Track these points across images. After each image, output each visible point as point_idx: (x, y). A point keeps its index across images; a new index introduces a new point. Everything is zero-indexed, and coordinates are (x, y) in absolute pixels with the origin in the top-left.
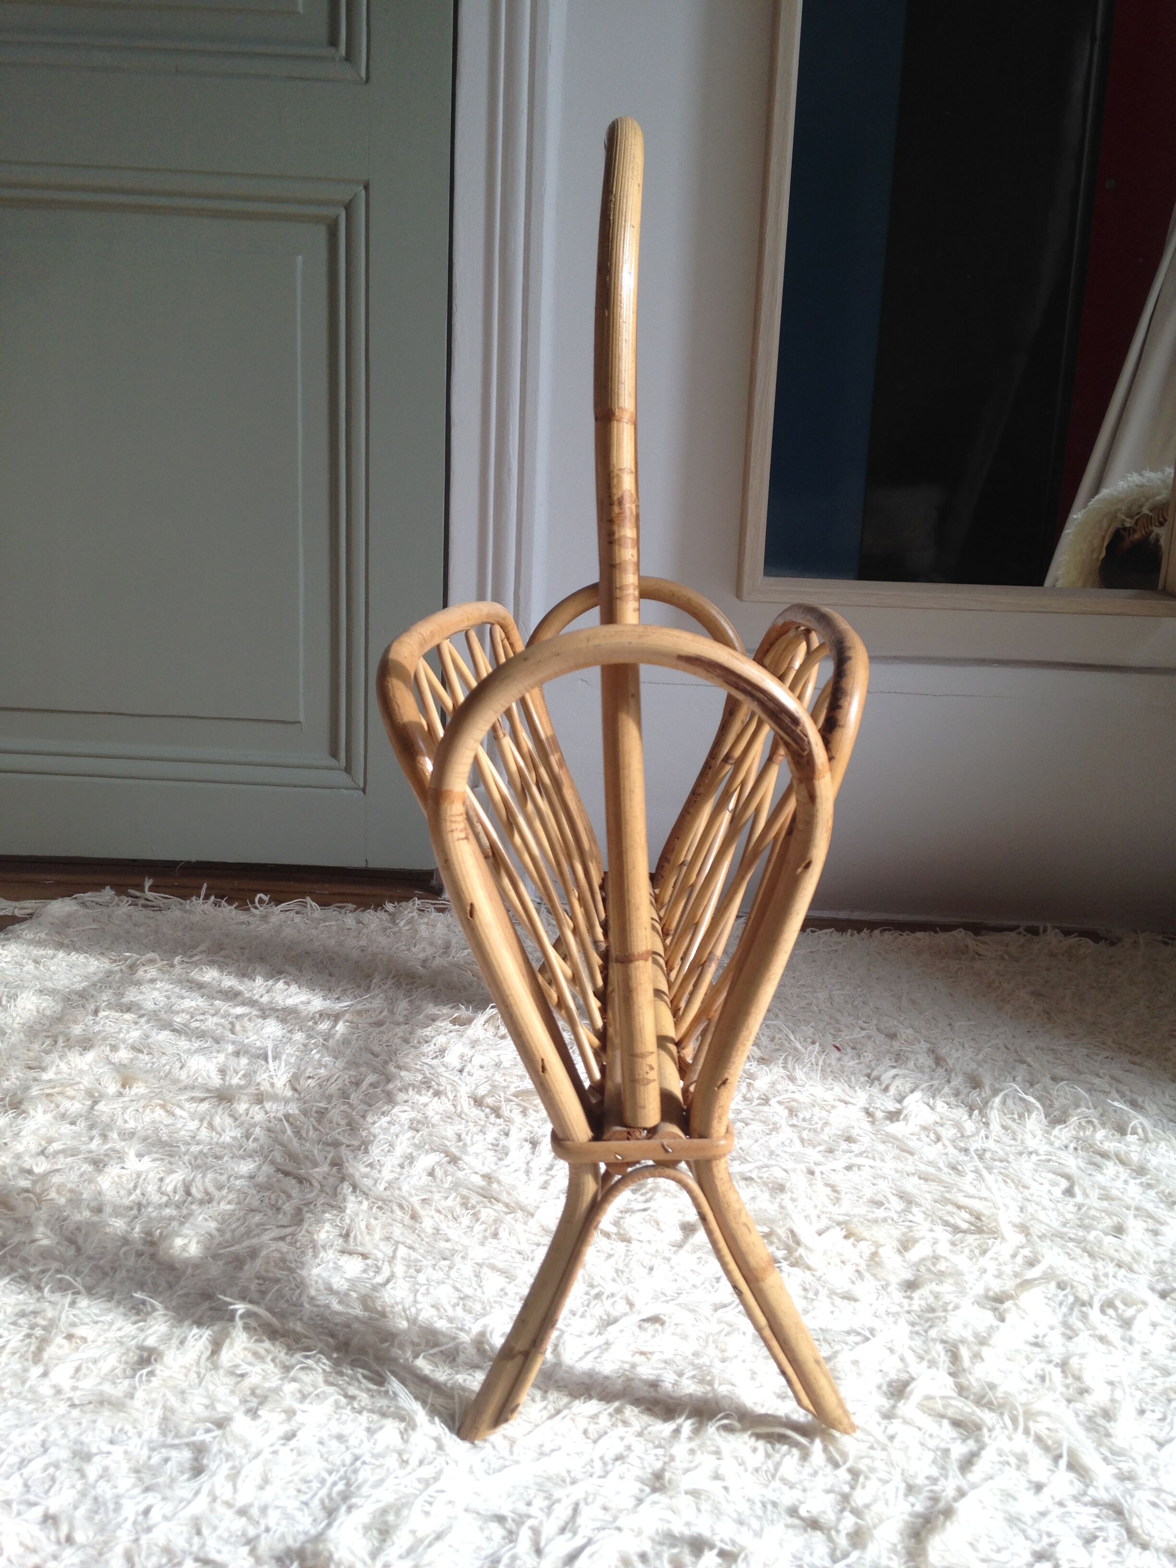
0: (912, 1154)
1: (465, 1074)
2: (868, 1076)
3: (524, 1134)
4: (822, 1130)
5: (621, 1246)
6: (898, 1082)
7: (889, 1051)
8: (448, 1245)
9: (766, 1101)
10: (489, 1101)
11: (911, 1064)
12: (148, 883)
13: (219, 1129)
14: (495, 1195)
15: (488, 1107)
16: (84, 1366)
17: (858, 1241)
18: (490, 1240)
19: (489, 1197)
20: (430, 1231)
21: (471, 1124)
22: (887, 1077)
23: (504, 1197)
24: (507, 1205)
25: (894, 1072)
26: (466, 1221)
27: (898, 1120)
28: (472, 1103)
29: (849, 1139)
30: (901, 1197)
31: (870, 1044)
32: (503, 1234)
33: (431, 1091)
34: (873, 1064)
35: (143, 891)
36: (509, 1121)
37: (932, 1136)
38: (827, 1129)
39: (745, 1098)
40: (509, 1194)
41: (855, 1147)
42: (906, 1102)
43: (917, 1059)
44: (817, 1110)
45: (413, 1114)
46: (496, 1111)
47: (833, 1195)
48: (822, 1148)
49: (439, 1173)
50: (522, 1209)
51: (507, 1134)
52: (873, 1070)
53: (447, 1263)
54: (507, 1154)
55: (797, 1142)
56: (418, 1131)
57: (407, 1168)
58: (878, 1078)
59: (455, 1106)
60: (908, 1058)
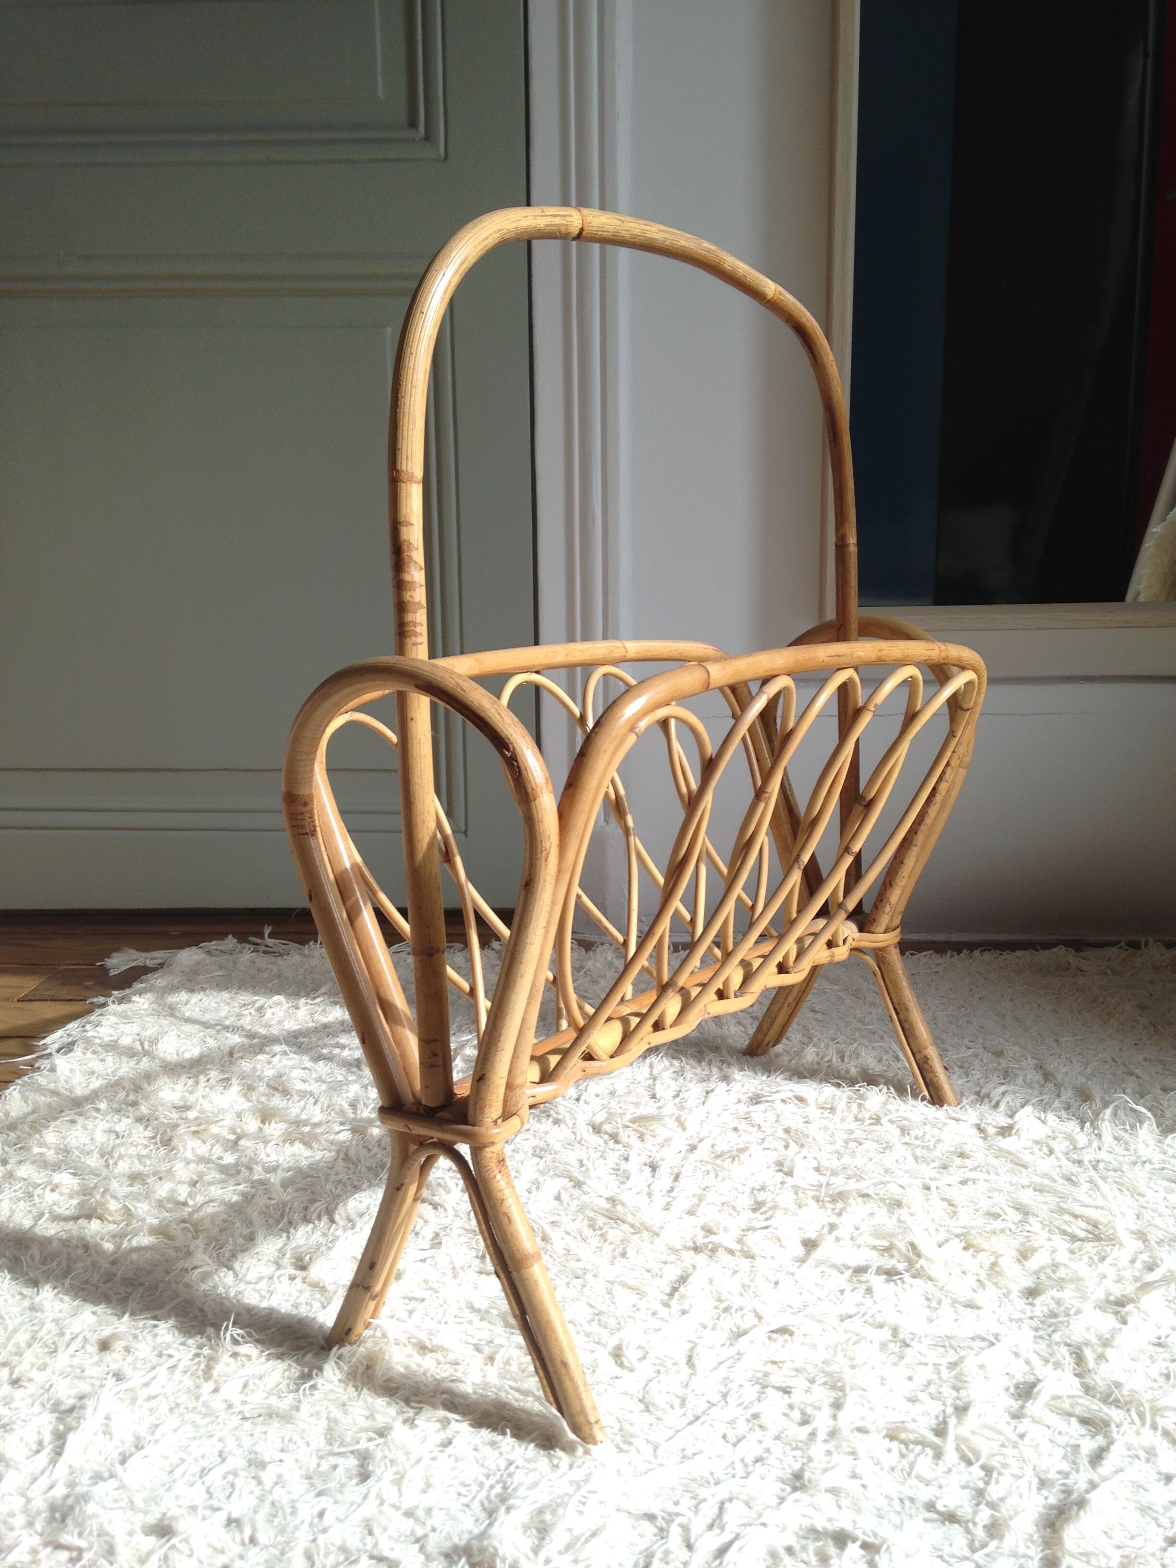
0: (1026, 1167)
1: (582, 1102)
2: (978, 1093)
3: (644, 1159)
4: (935, 1147)
5: (746, 1263)
6: (1008, 1098)
7: (996, 1069)
8: (580, 1265)
9: (877, 1121)
10: (607, 1127)
11: (1020, 1080)
12: (267, 930)
13: (355, 1160)
14: (621, 1217)
15: (606, 1133)
16: (251, 1382)
17: (978, 1252)
18: (619, 1259)
19: (616, 1219)
20: (561, 1252)
21: (592, 1151)
22: (996, 1093)
23: (629, 1218)
24: (632, 1226)
25: (1003, 1088)
26: (595, 1241)
27: (1010, 1135)
28: (591, 1130)
29: (962, 1155)
30: (1017, 1209)
31: (977, 1062)
32: (631, 1253)
33: (551, 1119)
34: (981, 1081)
35: (263, 938)
36: (627, 1146)
37: (1045, 1150)
38: (939, 1146)
39: (857, 1119)
40: (634, 1215)
41: (968, 1162)
42: (1017, 1117)
43: (1025, 1075)
44: (928, 1128)
45: (536, 1142)
46: (615, 1138)
47: (949, 1209)
48: (936, 1164)
49: (565, 1197)
50: (647, 1229)
51: (627, 1159)
52: (982, 1088)
53: (580, 1281)
54: (628, 1178)
55: (911, 1159)
56: (541, 1158)
57: (534, 1193)
58: (988, 1096)
59: (574, 1133)
60: (1016, 1075)
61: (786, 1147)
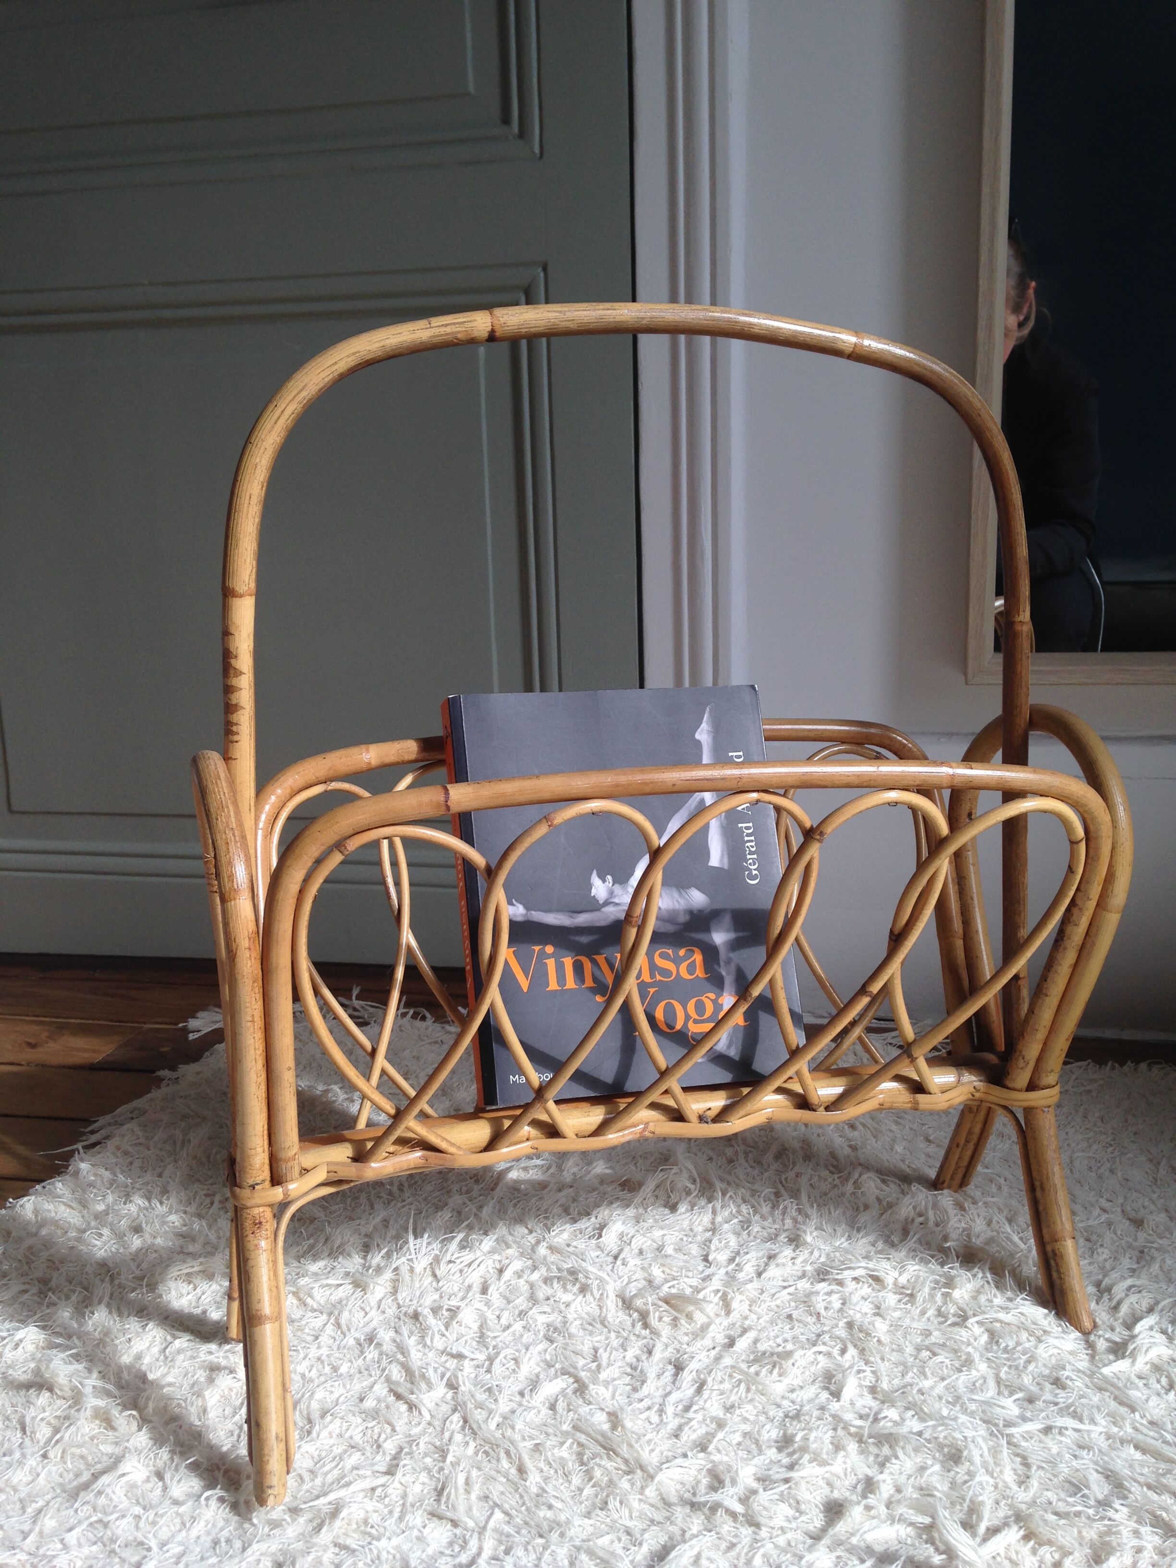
0: (1133, 1410)
1: (619, 1262)
2: (1098, 1284)
3: (669, 1353)
4: (1025, 1367)
5: (746, 1532)
6: (1133, 1298)
7: (1130, 1246)
8: (549, 1514)
9: (963, 1318)
10: (639, 1303)
11: (1155, 1268)
14: (615, 1447)
15: (637, 1310)
17: (1040, 1545)
18: (598, 1511)
19: (610, 1449)
20: (534, 1490)
21: (613, 1335)
22: (1119, 1291)
23: (624, 1450)
24: (626, 1462)
25: (1129, 1282)
26: (576, 1480)
27: (1123, 1357)
28: (620, 1304)
29: (1057, 1382)
30: (1107, 1477)
31: (1108, 1236)
32: (613, 1504)
33: (578, 1286)
34: (1108, 1265)
36: (655, 1333)
37: (1164, 1381)
38: (1031, 1367)
39: (939, 1313)
40: (630, 1446)
41: (1062, 1396)
42: (1138, 1328)
43: (1163, 1261)
44: (1024, 1335)
45: (551, 1318)
46: (644, 1316)
47: (1021, 1469)
48: (1020, 1395)
49: (561, 1405)
50: (642, 1468)
51: (650, 1352)
52: (1105, 1276)
53: (540, 1541)
54: (643, 1382)
55: (992, 1384)
56: (552, 1342)
57: (527, 1397)
58: (1109, 1290)
59: (601, 1308)
60: (1153, 1258)
61: (843, 1351)
